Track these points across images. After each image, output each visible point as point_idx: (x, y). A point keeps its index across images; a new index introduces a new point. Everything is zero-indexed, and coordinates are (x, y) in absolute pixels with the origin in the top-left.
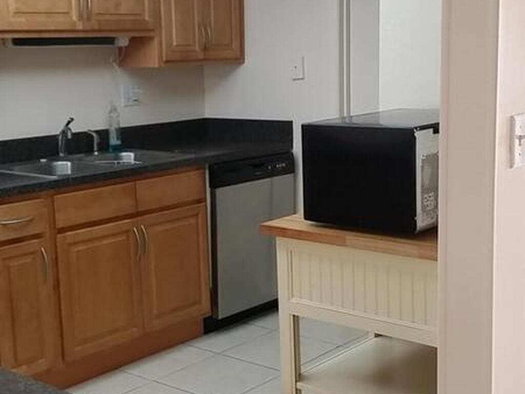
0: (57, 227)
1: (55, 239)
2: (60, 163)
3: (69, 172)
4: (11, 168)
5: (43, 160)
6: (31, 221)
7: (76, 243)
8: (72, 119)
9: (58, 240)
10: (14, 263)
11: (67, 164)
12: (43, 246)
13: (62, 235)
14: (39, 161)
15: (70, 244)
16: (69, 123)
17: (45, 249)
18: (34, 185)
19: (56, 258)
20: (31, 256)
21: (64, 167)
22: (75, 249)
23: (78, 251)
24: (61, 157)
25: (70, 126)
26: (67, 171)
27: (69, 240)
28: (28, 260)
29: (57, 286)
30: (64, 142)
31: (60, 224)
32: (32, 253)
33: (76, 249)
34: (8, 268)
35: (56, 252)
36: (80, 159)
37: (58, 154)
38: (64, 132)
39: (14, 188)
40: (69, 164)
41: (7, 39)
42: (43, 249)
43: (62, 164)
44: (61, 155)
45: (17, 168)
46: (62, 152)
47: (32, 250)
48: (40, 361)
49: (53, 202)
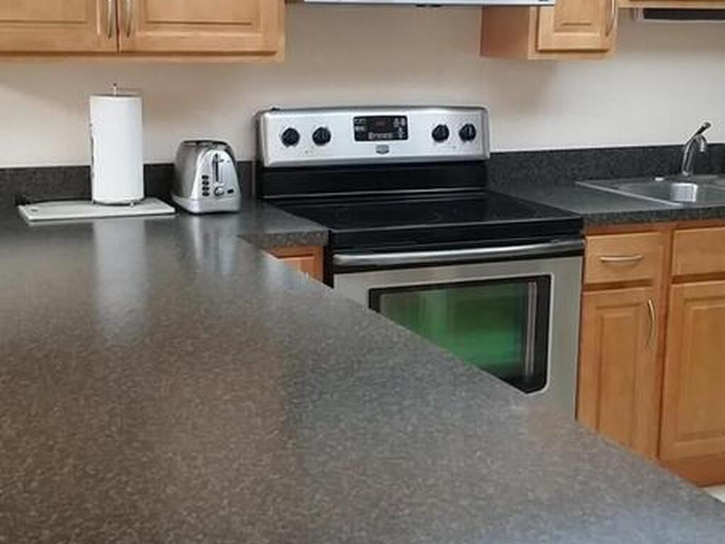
0: (673, 273)
1: (668, 289)
2: (683, 185)
3: (694, 200)
4: (616, 186)
5: (659, 179)
6: (639, 260)
7: (695, 300)
8: (708, 125)
9: (672, 291)
10: (610, 315)
11: (692, 188)
12: (650, 298)
13: (677, 286)
14: (654, 179)
15: (687, 300)
16: (703, 129)
17: (652, 302)
20: (633, 309)
21: (687, 192)
23: (697, 311)
24: (684, 176)
25: (703, 134)
26: (692, 197)
28: (629, 313)
29: (662, 355)
30: (691, 155)
31: (678, 271)
32: (637, 305)
33: (694, 308)
34: (602, 319)
35: (667, 308)
36: (711, 182)
37: (680, 171)
38: (694, 143)
40: (696, 187)
41: (637, 9)
42: (650, 302)
43: (686, 187)
44: (685, 173)
45: (623, 187)
46: (685, 169)
47: (635, 301)
49: (672, 237)
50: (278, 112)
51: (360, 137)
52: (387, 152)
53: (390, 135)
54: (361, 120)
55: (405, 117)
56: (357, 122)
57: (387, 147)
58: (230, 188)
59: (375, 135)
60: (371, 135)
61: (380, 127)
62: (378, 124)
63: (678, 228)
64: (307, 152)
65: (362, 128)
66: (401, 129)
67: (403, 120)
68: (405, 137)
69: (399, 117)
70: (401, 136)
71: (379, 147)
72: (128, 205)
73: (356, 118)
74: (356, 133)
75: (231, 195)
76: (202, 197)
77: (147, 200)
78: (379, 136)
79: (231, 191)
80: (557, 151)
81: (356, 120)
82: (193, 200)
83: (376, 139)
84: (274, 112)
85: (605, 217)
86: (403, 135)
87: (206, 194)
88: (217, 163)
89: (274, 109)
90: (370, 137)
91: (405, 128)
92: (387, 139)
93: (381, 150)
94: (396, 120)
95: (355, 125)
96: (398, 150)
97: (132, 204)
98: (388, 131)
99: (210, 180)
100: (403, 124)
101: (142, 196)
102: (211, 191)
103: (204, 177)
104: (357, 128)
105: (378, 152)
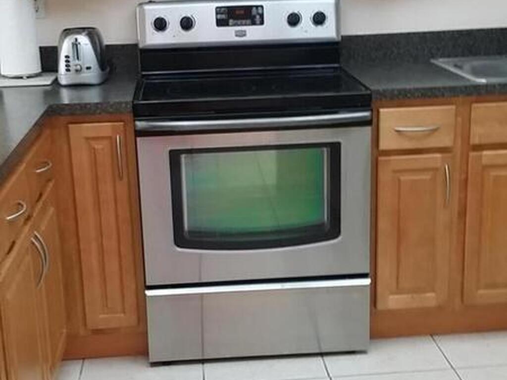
0: (472, 142)
1: (467, 156)
6: (434, 131)
7: (493, 166)
9: (471, 159)
12: (447, 164)
13: (476, 153)
15: (485, 166)
18: (444, 88)
19: (466, 180)
20: (432, 173)
22: (494, 173)
23: (497, 176)
27: (485, 161)
28: (426, 177)
31: (475, 140)
34: (399, 181)
35: (467, 173)
39: (417, 90)
42: (446, 167)
47: (431, 165)
48: (429, 295)
49: (470, 110)
50: (154, 4)
51: (220, 23)
52: (245, 35)
53: (248, 21)
54: (223, 9)
55: (262, 7)
56: (218, 11)
57: (245, 31)
58: (88, 65)
59: (235, 21)
60: (231, 21)
61: (239, 15)
62: (237, 12)
63: (477, 102)
64: (174, 36)
65: (223, 16)
66: (258, 17)
67: (260, 8)
68: (262, 23)
69: (257, 7)
70: (258, 22)
71: (236, 32)
72: (21, 78)
73: (217, 8)
74: (217, 20)
75: (88, 71)
76: (66, 72)
77: (43, 74)
78: (239, 22)
79: (88, 68)
80: (414, 33)
81: (218, 9)
82: (61, 75)
83: (235, 25)
84: (150, 4)
85: (396, 92)
86: (260, 22)
87: (68, 70)
88: (77, 45)
89: (150, 2)
90: (230, 24)
91: (262, 16)
92: (246, 25)
93: (238, 34)
94: (254, 9)
95: (217, 13)
96: (254, 34)
97: (25, 78)
98: (247, 19)
99: (71, 59)
100: (260, 11)
101: (40, 70)
102: (72, 68)
103: (67, 57)
104: (219, 16)
105: (237, 36)
